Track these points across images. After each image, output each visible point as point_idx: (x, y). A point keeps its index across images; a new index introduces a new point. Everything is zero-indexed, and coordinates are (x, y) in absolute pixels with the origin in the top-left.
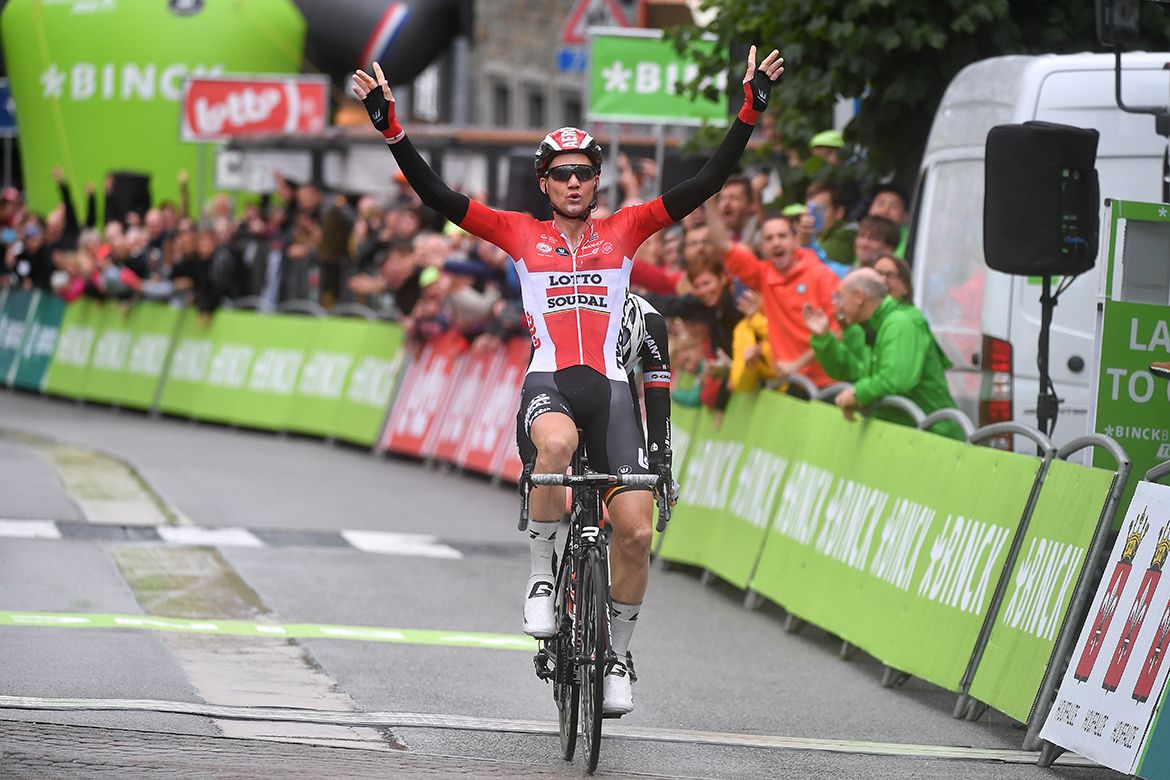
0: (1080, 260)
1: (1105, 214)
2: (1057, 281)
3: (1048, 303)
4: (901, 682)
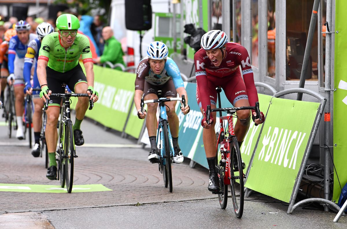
0: (148, 27)
1: (154, 16)
2: (143, 32)
3: (141, 37)
4: (109, 130)
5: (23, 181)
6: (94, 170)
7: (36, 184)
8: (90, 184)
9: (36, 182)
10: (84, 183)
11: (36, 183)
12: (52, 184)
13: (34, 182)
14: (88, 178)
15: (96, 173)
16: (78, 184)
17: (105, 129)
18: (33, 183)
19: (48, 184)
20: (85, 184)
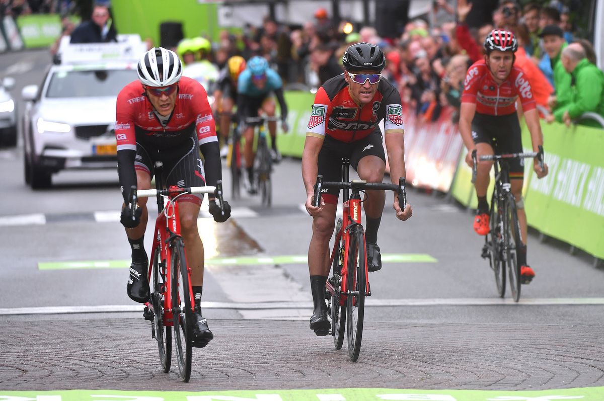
5: (435, 384)
6: (586, 356)
7: (466, 389)
8: (581, 387)
9: (465, 384)
10: (569, 386)
11: (465, 387)
12: (499, 389)
13: (461, 386)
14: (576, 374)
15: (591, 362)
16: (556, 388)
17: (595, 263)
18: (459, 387)
19: (489, 387)
20: (571, 388)
